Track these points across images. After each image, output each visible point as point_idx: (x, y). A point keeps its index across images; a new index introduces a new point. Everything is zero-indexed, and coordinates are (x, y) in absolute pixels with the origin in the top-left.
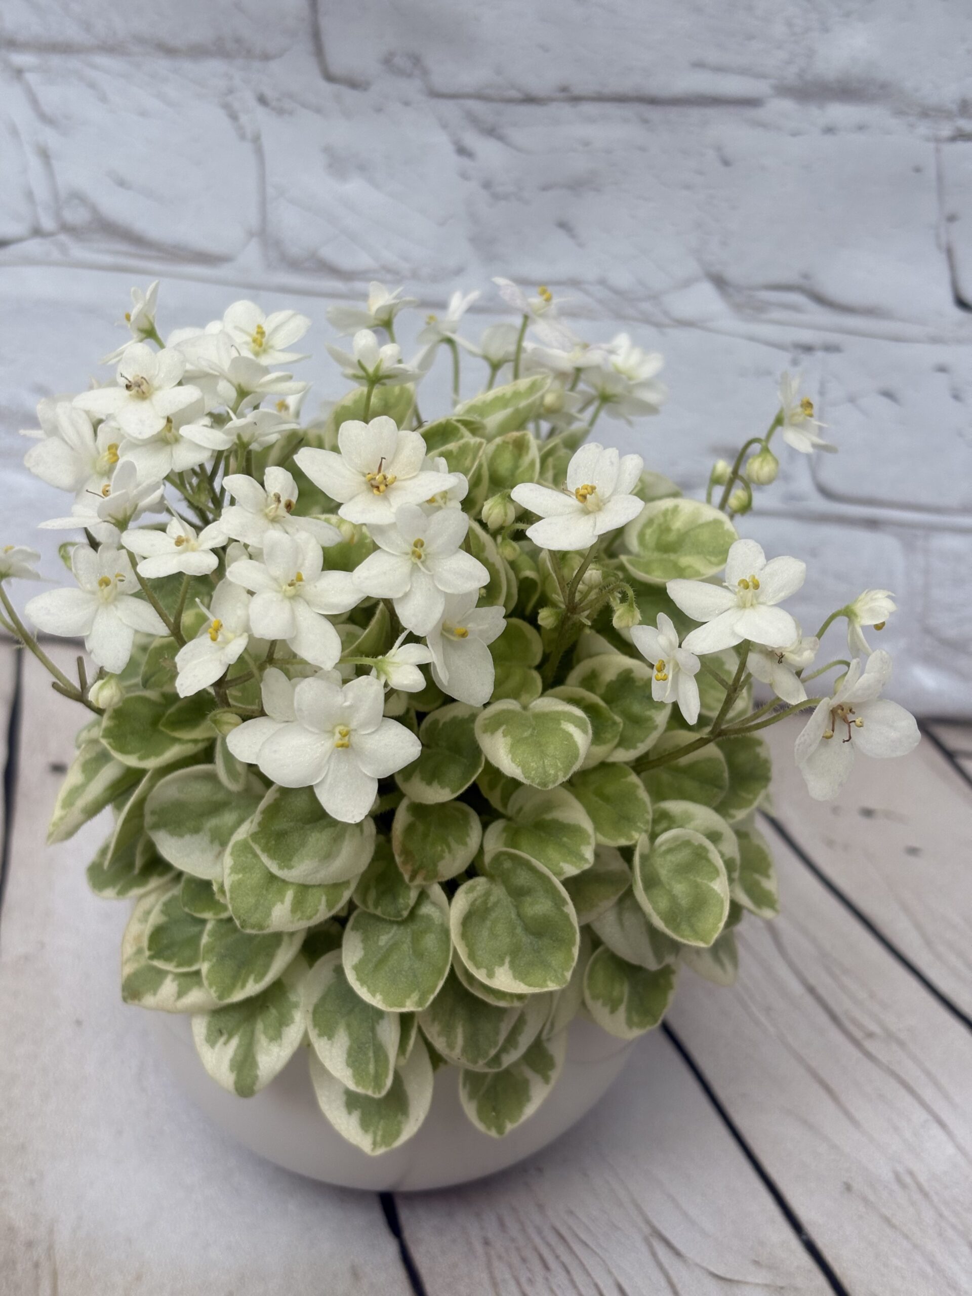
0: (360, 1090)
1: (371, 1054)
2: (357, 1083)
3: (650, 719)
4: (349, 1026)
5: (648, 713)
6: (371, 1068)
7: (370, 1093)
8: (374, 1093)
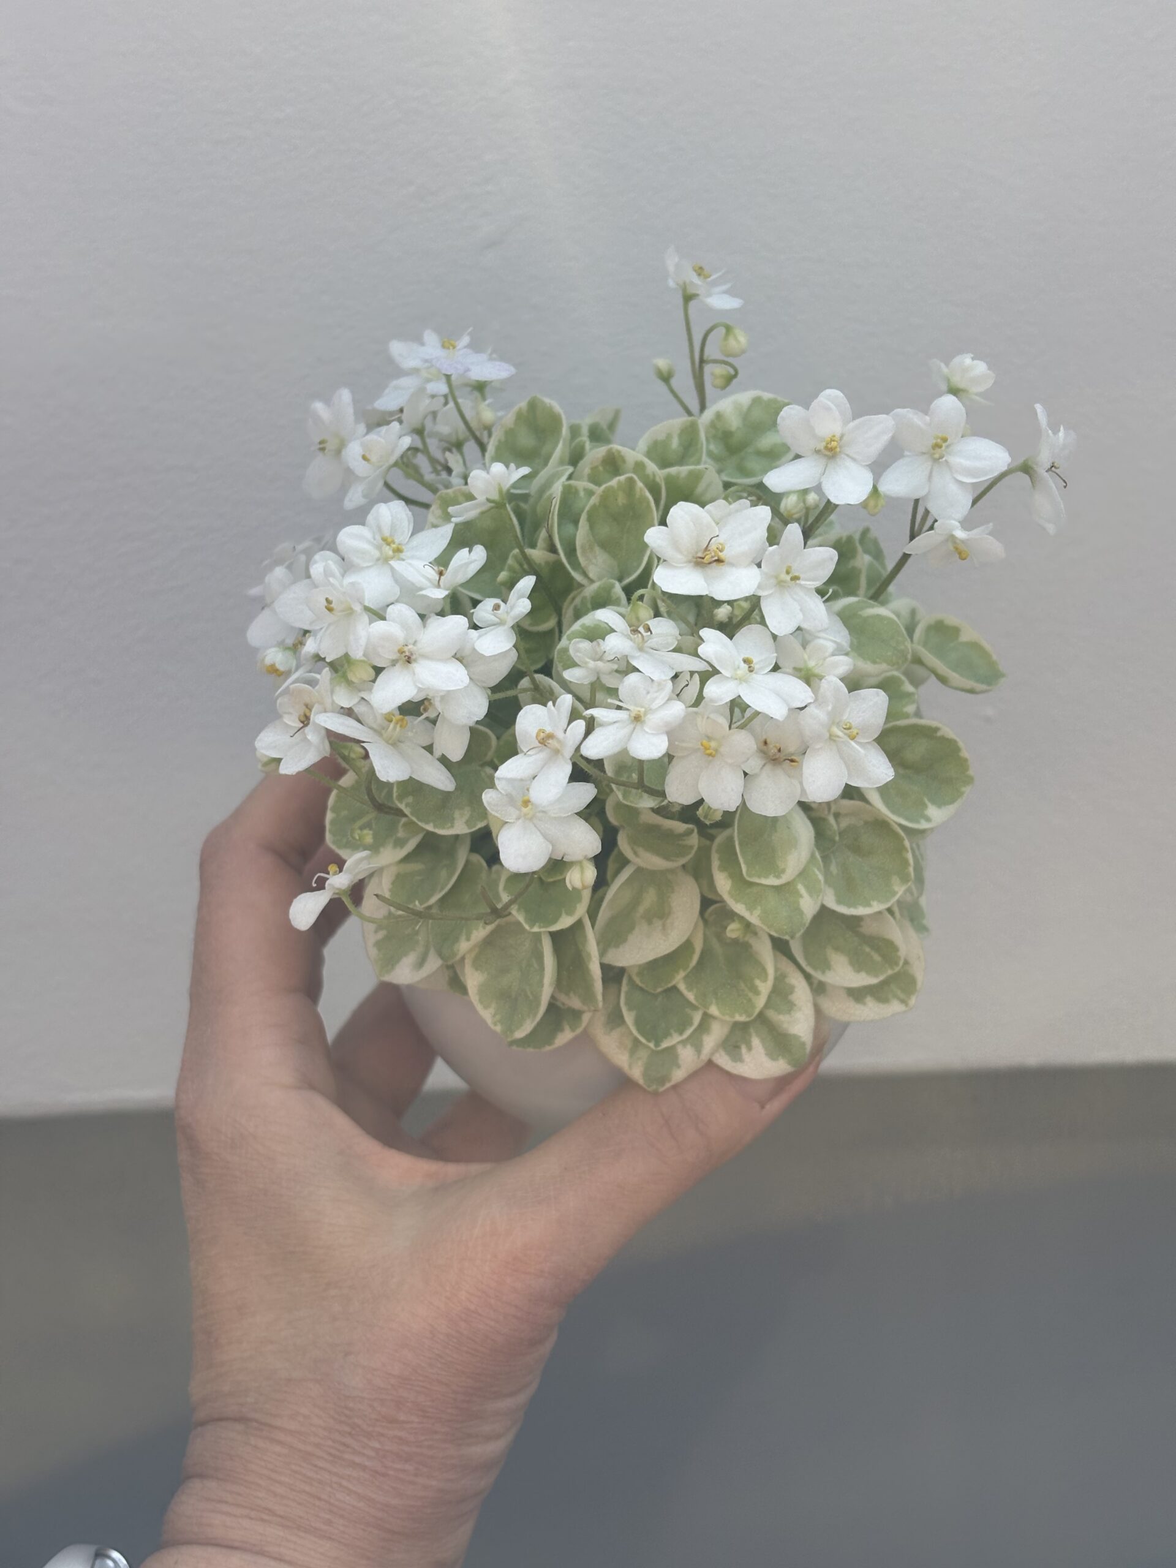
0: (882, 978)
1: (868, 949)
2: (876, 976)
3: (854, 568)
4: (837, 949)
5: (850, 567)
6: (877, 957)
7: (890, 972)
8: (892, 969)
